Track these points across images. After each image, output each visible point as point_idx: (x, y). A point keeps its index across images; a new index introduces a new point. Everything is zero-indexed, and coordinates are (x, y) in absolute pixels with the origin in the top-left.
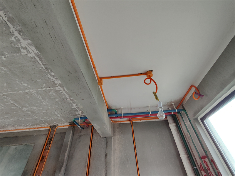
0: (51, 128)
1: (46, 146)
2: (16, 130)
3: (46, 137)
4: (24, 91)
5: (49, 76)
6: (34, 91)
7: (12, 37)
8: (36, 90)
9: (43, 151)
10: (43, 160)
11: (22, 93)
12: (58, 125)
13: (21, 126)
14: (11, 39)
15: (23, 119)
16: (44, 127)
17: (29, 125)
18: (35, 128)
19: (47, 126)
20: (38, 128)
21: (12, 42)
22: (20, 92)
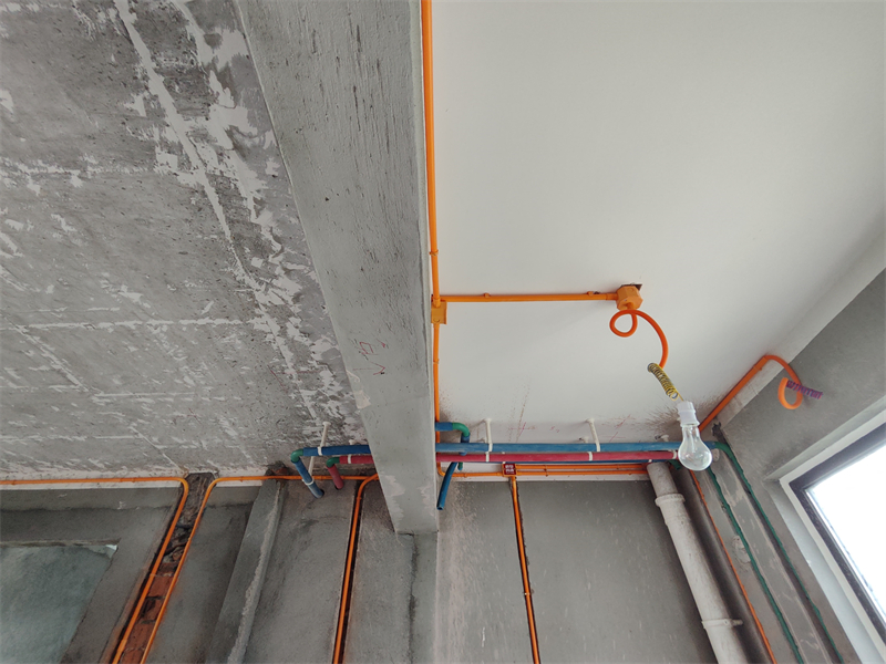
0: (190, 485)
1: (165, 555)
2: (42, 481)
3: (168, 519)
4: (118, 323)
5: (240, 272)
6: (159, 327)
7: (135, 96)
8: (171, 322)
9: (152, 575)
10: (151, 614)
11: (111, 330)
12: (217, 474)
13: (67, 466)
14: (128, 105)
15: (82, 439)
16: (162, 478)
17: (100, 465)
18: (122, 479)
19: (173, 474)
20: (134, 480)
21: (128, 117)
22: (102, 325)
